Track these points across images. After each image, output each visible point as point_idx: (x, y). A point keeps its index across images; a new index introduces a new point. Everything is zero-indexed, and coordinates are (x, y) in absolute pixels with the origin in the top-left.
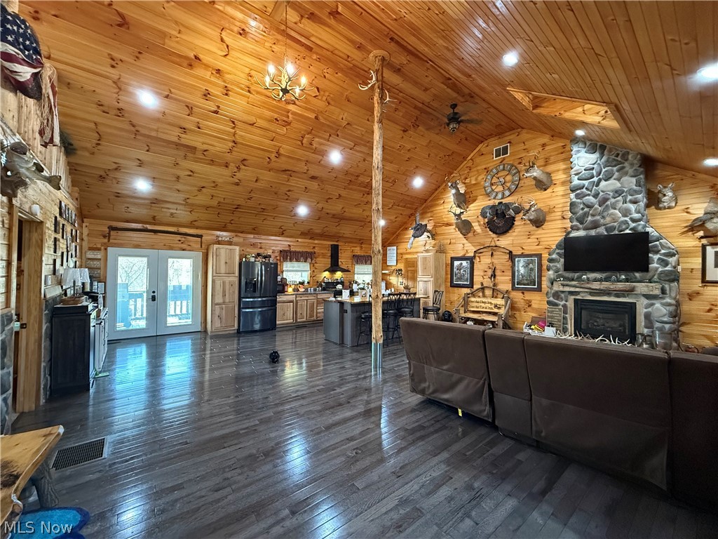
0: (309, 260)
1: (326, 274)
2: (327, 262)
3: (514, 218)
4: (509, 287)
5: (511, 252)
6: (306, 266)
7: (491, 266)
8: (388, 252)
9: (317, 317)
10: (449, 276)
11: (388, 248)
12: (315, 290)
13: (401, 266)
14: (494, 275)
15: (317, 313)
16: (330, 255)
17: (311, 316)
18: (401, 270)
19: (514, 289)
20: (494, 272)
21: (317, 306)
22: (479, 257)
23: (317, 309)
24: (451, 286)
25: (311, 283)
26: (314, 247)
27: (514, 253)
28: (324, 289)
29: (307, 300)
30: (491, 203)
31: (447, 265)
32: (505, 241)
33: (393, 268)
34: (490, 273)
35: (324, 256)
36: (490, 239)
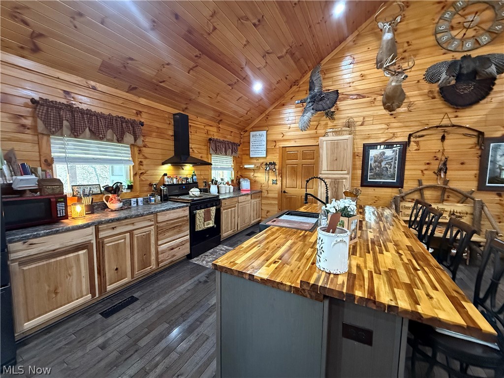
0: (129, 138)
1: (167, 168)
2: (168, 146)
3: (495, 79)
4: (473, 185)
5: (481, 134)
6: (123, 151)
7: (439, 156)
8: (252, 139)
9: (158, 263)
10: (359, 172)
11: (252, 133)
12: (147, 202)
13: (275, 158)
14: (444, 168)
15: (157, 253)
16: (171, 133)
17: (145, 263)
18: (274, 164)
19: (481, 188)
20: (445, 164)
21: (157, 240)
22: (417, 143)
23: (157, 245)
24: (362, 186)
25: (137, 187)
26: (139, 113)
27: (487, 135)
28: (165, 199)
29: (131, 232)
30: (449, 57)
31: (355, 155)
32: (471, 117)
33: (261, 161)
34: (436, 165)
35: (161, 134)
36: (442, 114)
